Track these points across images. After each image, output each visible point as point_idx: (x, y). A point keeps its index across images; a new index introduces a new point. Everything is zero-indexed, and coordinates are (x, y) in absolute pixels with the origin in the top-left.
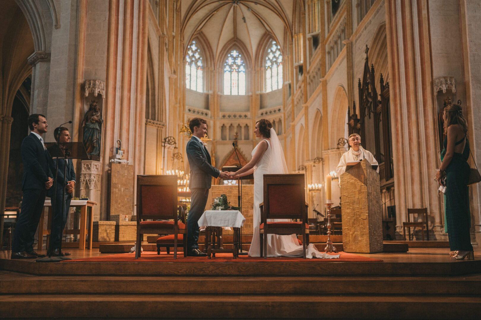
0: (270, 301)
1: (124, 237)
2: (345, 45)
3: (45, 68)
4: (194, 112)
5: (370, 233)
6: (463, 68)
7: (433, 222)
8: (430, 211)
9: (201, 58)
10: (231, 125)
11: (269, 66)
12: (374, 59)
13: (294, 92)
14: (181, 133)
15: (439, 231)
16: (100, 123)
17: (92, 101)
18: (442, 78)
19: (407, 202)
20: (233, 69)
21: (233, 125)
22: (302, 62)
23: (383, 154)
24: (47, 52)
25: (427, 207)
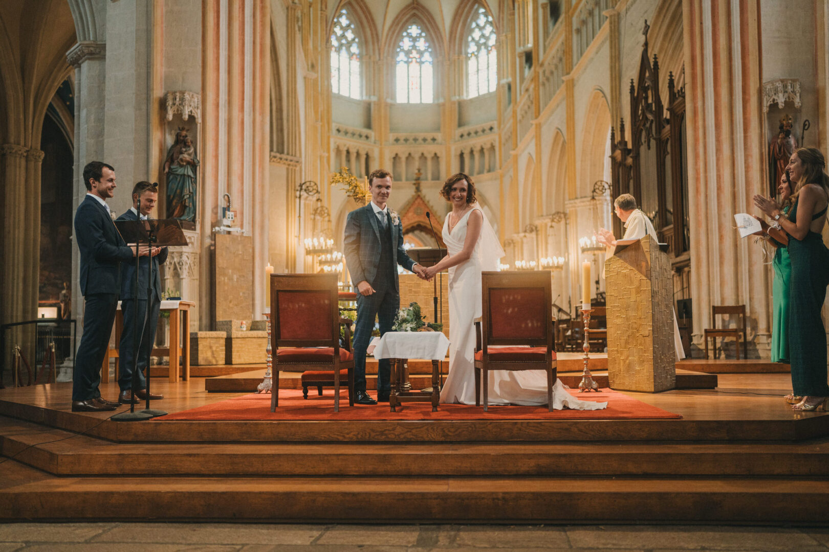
0: (501, 490)
1: (240, 357)
2: (607, 17)
3: (97, 72)
4: (346, 133)
5: (655, 359)
6: (815, 65)
7: (755, 328)
8: (750, 309)
9: (357, 40)
10: (410, 154)
11: (473, 53)
12: (659, 44)
13: (516, 99)
14: (333, 184)
15: (765, 344)
16: (193, 165)
17: (179, 128)
18: (778, 81)
19: (711, 294)
20: (412, 58)
21: (413, 155)
22: (530, 45)
23: (672, 210)
24: (99, 43)
25: (745, 304)
